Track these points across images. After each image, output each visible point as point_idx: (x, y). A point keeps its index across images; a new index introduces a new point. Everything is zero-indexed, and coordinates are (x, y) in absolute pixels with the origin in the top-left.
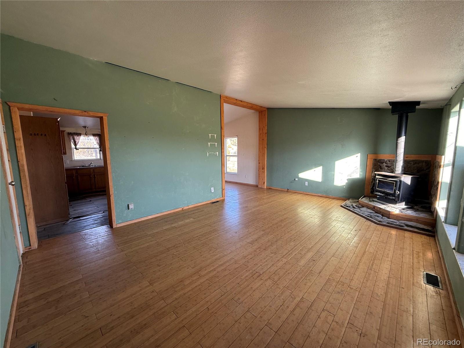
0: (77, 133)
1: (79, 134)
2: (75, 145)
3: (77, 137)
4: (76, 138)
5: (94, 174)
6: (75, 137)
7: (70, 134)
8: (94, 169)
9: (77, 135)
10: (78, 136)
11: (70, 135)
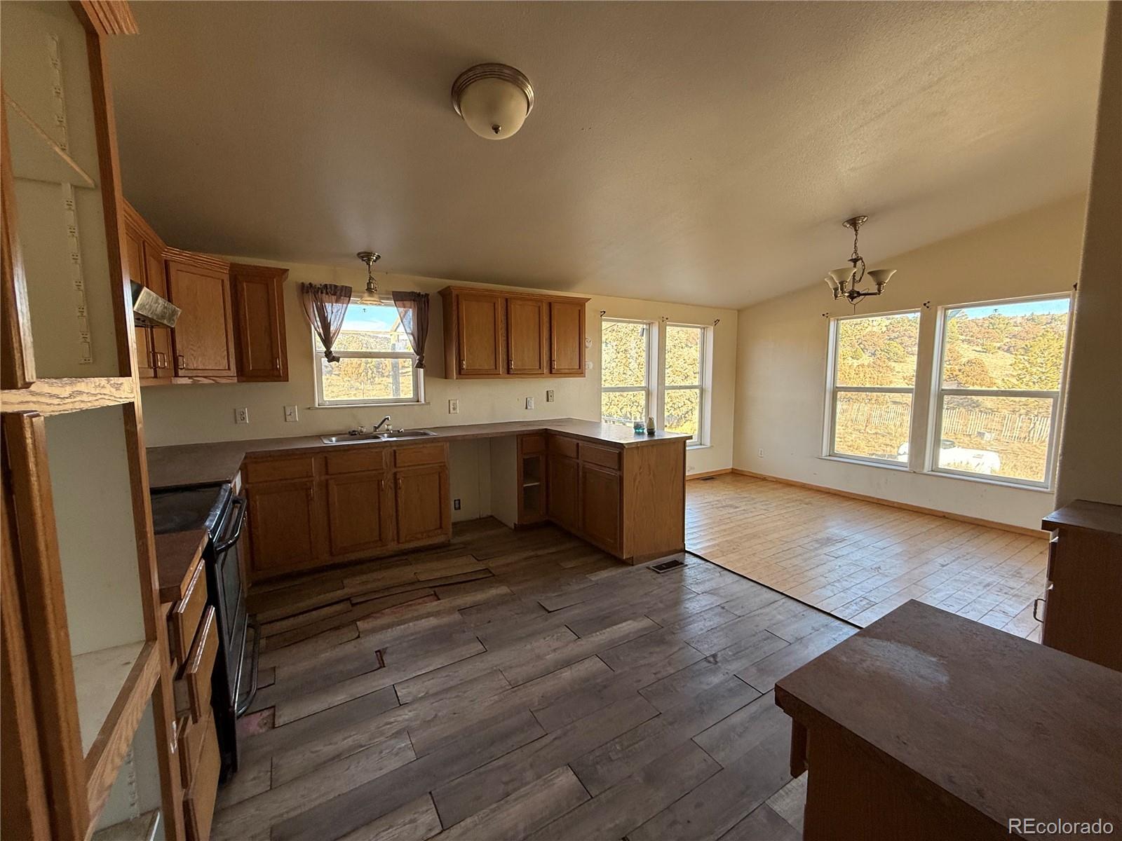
0: (336, 287)
1: (342, 293)
2: (327, 341)
3: (337, 306)
4: (332, 309)
5: (395, 474)
6: (328, 306)
7: (307, 290)
8: (395, 452)
9: (335, 294)
10: (336, 302)
11: (307, 292)
